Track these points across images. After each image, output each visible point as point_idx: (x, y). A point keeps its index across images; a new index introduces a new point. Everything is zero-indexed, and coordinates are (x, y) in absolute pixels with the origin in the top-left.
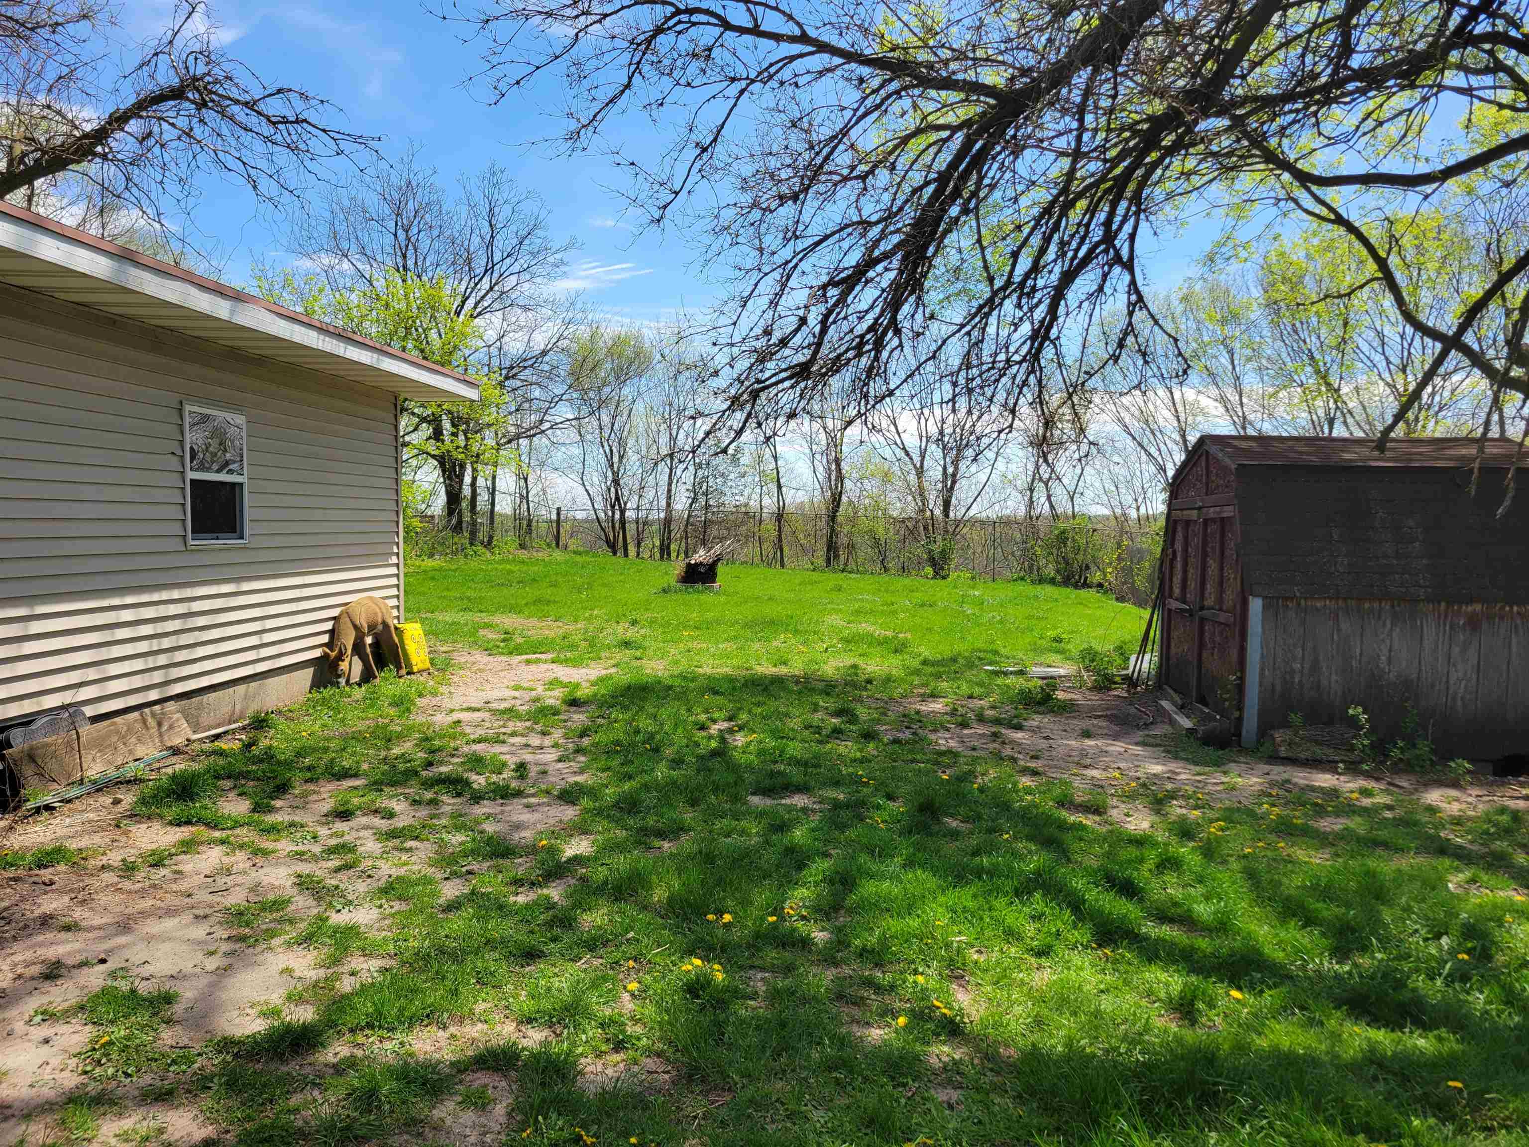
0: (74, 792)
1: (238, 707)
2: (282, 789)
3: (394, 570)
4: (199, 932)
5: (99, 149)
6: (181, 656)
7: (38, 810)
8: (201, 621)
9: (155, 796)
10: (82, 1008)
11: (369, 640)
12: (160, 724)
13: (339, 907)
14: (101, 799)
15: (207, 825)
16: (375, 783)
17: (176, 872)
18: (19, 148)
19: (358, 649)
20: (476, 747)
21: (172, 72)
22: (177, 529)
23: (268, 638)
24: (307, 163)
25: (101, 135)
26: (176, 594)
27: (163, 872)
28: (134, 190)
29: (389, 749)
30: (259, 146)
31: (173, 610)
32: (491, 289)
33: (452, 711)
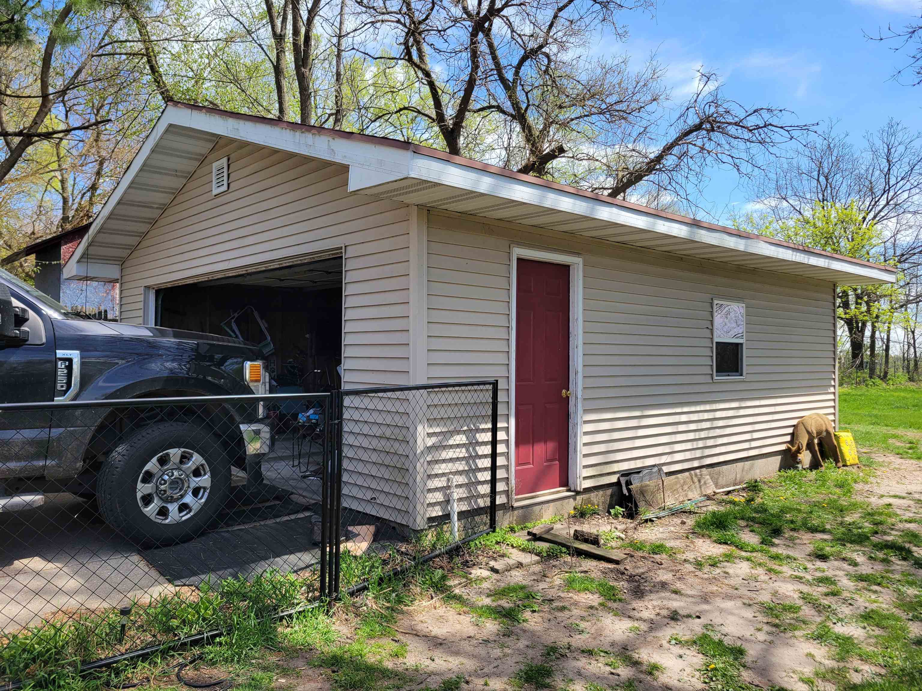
0: (662, 514)
1: (738, 476)
2: (777, 532)
3: (832, 397)
4: (749, 614)
5: (658, 167)
6: (710, 443)
7: (646, 521)
8: (721, 423)
9: (704, 524)
10: (695, 642)
11: (816, 441)
12: (699, 481)
13: (835, 621)
14: (675, 520)
15: (737, 547)
16: (839, 539)
17: (725, 573)
18: (621, 174)
19: (810, 446)
20: (908, 525)
21: (696, 117)
22: (708, 370)
23: (756, 435)
24: (771, 149)
25: (659, 159)
26: (708, 407)
27: (718, 571)
28: (674, 184)
29: (843, 517)
30: (742, 145)
31: (706, 416)
32: (888, 203)
33: (882, 496)
